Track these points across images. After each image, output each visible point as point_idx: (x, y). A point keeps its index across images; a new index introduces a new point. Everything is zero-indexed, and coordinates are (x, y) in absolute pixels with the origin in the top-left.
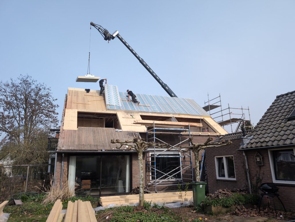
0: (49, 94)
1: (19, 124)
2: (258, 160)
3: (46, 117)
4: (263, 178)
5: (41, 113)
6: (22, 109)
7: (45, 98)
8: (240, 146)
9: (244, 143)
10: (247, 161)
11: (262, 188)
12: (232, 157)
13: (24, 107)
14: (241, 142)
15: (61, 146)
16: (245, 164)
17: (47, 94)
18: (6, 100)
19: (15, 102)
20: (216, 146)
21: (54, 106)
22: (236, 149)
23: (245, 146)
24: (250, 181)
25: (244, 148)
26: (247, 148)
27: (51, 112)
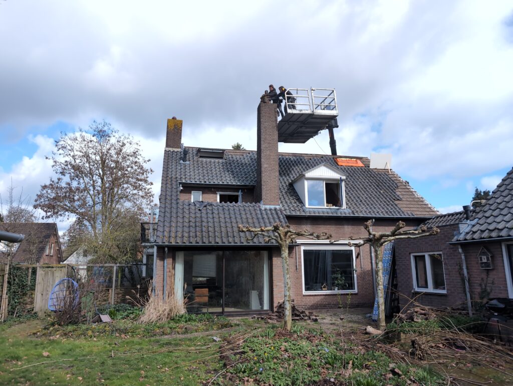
0: (137, 151)
1: (93, 201)
2: (485, 260)
3: (135, 190)
4: (491, 290)
5: (127, 183)
6: (97, 177)
7: (131, 158)
8: (454, 236)
9: (461, 232)
10: (466, 261)
11: (488, 307)
12: (440, 255)
13: (100, 174)
14: (455, 230)
16: (463, 266)
17: (135, 151)
18: (73, 162)
19: (87, 165)
20: (412, 236)
21: (146, 171)
22: (447, 241)
23: (461, 237)
24: (470, 294)
25: (460, 241)
26: (466, 240)
27: (141, 180)
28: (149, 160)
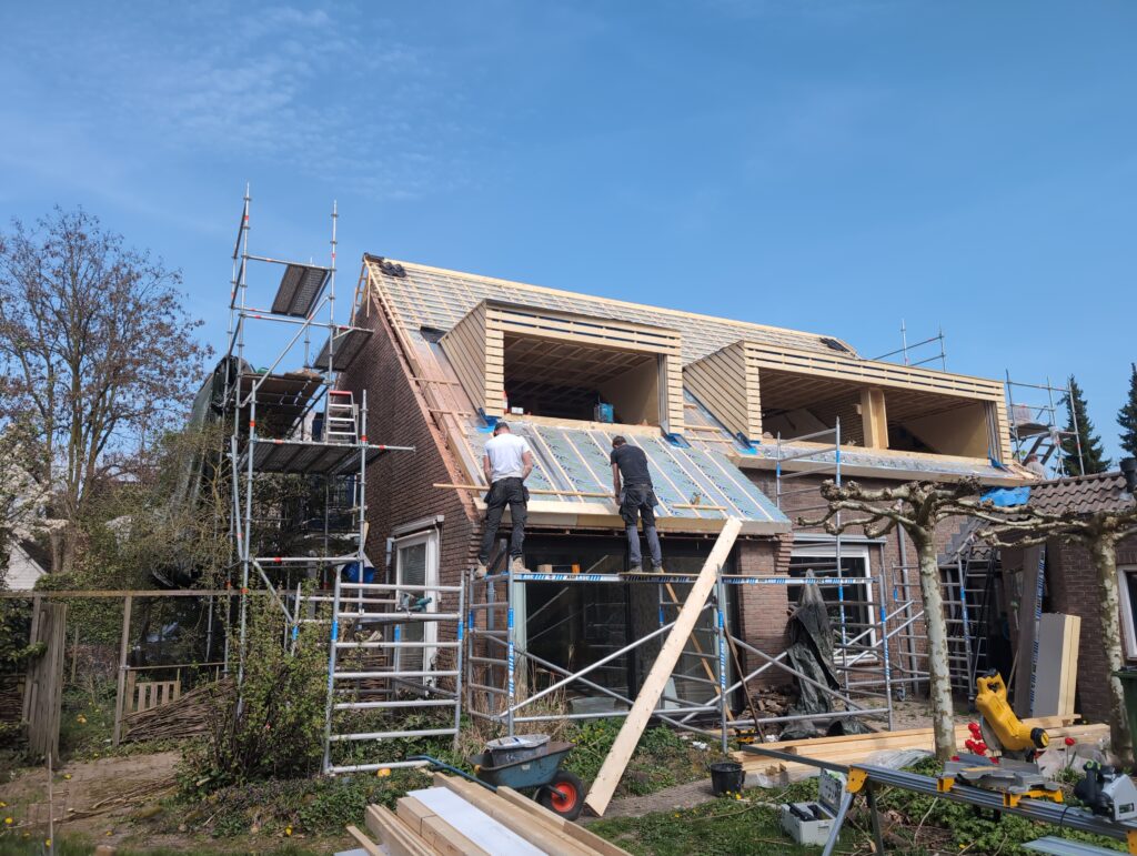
0: (172, 297)
17: (165, 297)
28: (201, 323)
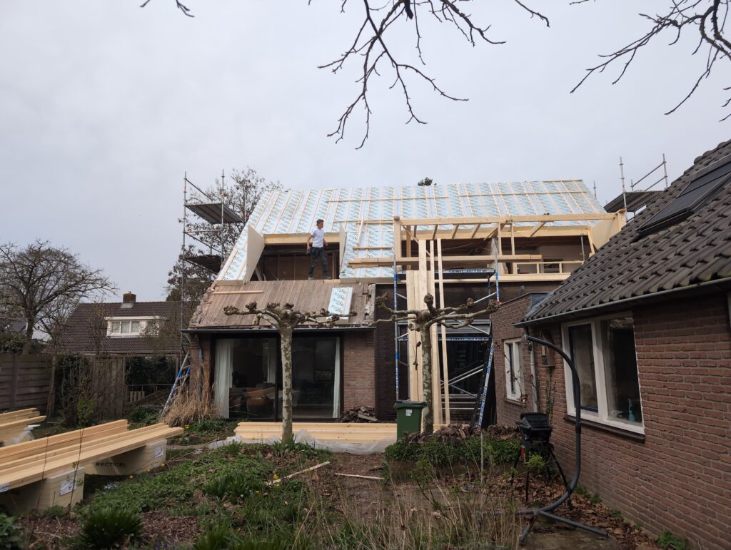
2: (544, 354)
15: (198, 321)
